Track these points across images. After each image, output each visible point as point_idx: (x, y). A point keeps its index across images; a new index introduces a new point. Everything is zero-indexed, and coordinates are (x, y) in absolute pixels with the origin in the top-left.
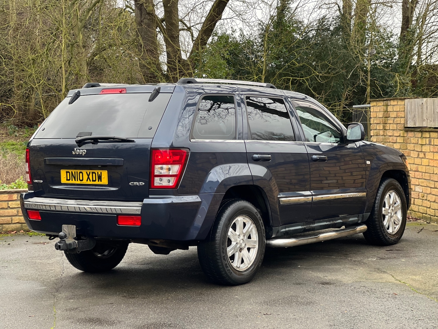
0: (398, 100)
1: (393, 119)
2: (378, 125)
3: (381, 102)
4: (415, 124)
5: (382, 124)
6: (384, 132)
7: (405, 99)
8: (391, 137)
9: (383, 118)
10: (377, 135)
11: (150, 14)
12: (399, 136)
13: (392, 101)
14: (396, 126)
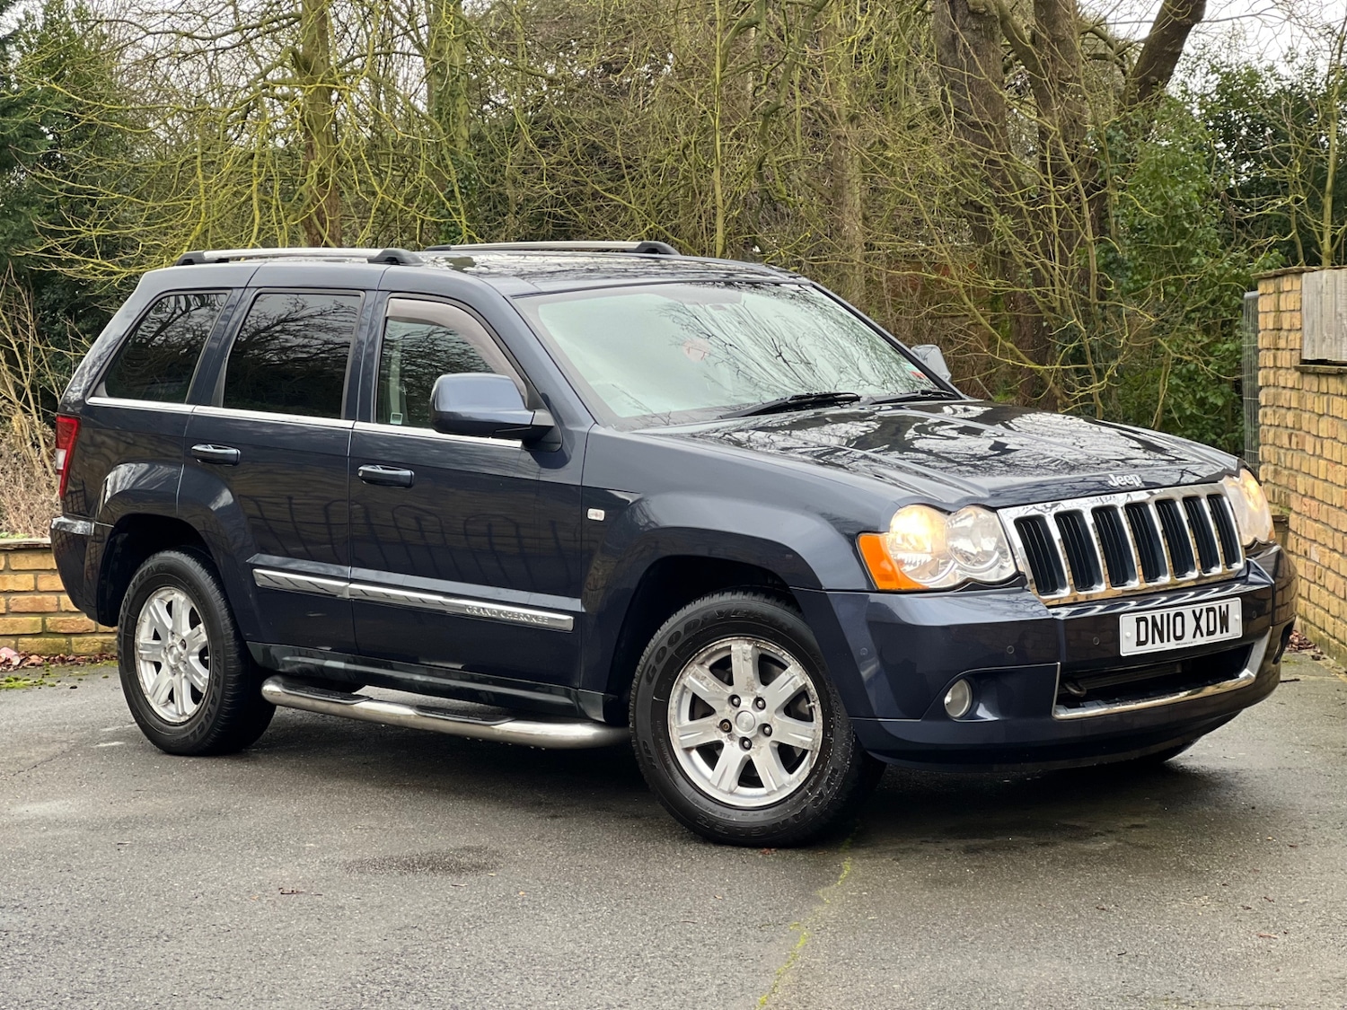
0: (1293, 276)
1: (1286, 333)
2: (1268, 353)
3: (1272, 281)
4: (1313, 352)
5: (1273, 351)
6: (1275, 373)
7: (1303, 272)
8: (1284, 391)
9: (1275, 332)
10: (1268, 386)
11: (978, 13)
12: (1293, 388)
13: (1285, 279)
14: (1289, 357)
